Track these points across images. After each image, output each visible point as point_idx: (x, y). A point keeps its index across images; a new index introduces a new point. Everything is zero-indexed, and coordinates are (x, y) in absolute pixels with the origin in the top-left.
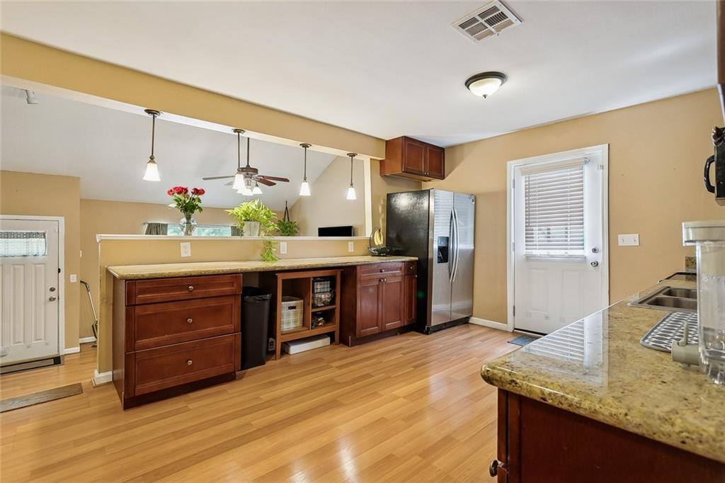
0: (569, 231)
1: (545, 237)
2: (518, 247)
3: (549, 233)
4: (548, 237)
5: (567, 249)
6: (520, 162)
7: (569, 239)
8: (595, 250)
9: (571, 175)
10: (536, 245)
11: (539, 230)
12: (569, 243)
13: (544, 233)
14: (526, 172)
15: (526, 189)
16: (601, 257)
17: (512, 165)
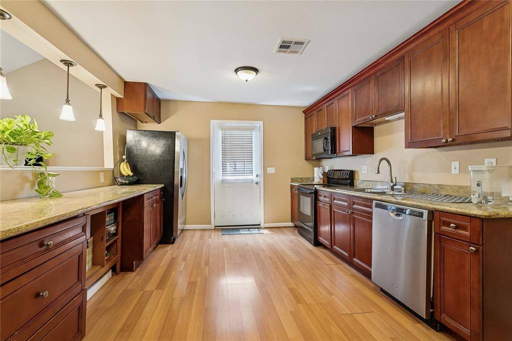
0: (246, 165)
1: (233, 169)
2: (218, 175)
3: (235, 166)
4: (235, 169)
5: (244, 175)
6: (219, 121)
7: (246, 170)
8: (257, 176)
9: (247, 134)
10: (228, 173)
11: (230, 164)
12: (246, 172)
13: (232, 167)
14: (223, 129)
15: (222, 139)
16: (261, 180)
17: (213, 122)
